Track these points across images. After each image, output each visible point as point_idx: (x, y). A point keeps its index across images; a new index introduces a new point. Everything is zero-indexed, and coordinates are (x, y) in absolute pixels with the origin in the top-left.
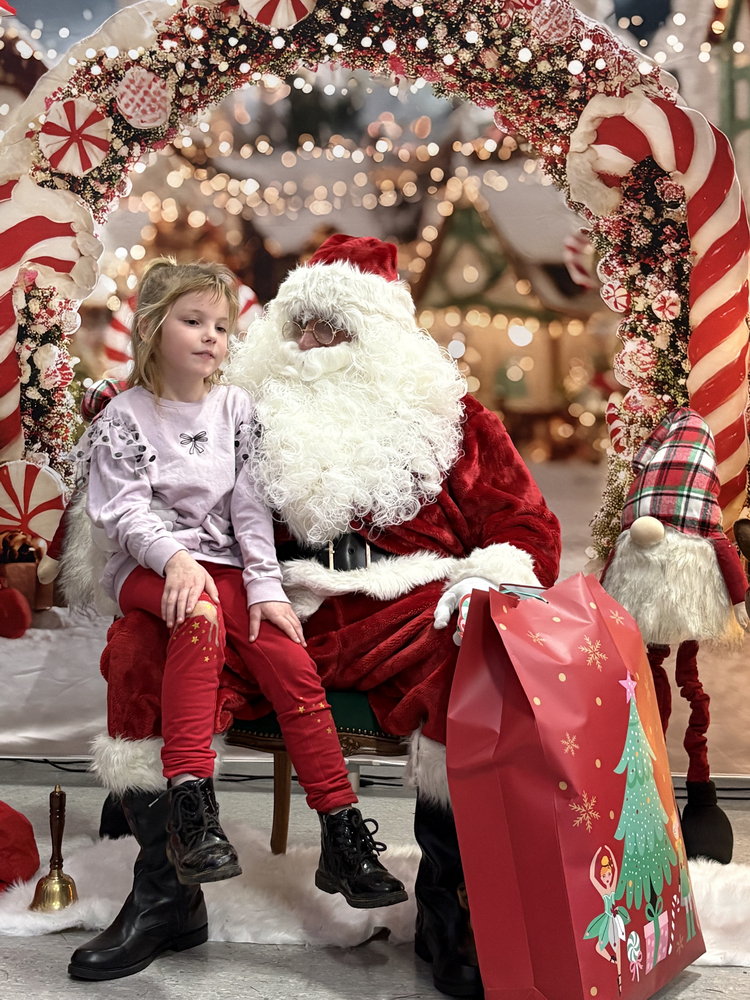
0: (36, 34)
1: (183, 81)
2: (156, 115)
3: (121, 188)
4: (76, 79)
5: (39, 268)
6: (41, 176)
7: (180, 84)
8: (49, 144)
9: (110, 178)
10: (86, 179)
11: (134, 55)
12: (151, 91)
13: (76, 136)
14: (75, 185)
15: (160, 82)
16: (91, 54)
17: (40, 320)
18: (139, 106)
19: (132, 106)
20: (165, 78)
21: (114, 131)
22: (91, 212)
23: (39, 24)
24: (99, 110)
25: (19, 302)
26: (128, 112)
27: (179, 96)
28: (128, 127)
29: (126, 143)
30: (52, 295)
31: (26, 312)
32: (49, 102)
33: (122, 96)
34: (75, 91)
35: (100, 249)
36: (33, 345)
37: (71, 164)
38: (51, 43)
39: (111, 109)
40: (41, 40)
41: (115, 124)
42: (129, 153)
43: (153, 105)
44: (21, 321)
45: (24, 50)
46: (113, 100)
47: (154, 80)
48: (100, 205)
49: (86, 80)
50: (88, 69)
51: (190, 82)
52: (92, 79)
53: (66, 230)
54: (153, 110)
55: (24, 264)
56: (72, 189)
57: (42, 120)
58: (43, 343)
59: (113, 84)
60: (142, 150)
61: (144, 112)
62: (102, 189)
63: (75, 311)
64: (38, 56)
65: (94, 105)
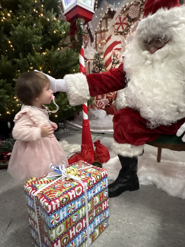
0: (114, 5)
1: (142, 5)
2: (136, 14)
3: (129, 32)
4: (121, 12)
5: (116, 51)
6: (115, 33)
7: (141, 6)
8: (116, 27)
9: (127, 30)
10: (123, 32)
11: (132, 3)
12: (135, 10)
13: (121, 24)
14: (121, 33)
15: (137, 7)
16: (124, 6)
17: (116, 60)
18: (133, 14)
19: (131, 14)
20: (138, 6)
21: (128, 20)
22: (124, 38)
23: (114, 3)
24: (125, 17)
25: (112, 58)
26: (131, 16)
27: (141, 9)
28: (131, 19)
29: (130, 22)
30: (118, 55)
31: (114, 59)
32: (116, 18)
33: (129, 13)
34: (121, 15)
35: (126, 45)
36: (115, 65)
37: (121, 30)
38: (117, 6)
39: (128, 16)
40: (115, 7)
41: (128, 19)
42: (131, 24)
43: (135, 13)
44: (113, 61)
45: (112, 10)
46: (128, 14)
47: (136, 7)
48: (126, 36)
49: (123, 12)
50: (123, 9)
51: (143, 5)
52: (124, 11)
53: (120, 42)
54: (135, 14)
55: (113, 50)
56: (121, 34)
57: (115, 22)
58: (116, 64)
59: (128, 11)
60: (133, 23)
61: (134, 15)
62: (126, 33)
63: (121, 57)
64: (114, 10)
65: (124, 16)
